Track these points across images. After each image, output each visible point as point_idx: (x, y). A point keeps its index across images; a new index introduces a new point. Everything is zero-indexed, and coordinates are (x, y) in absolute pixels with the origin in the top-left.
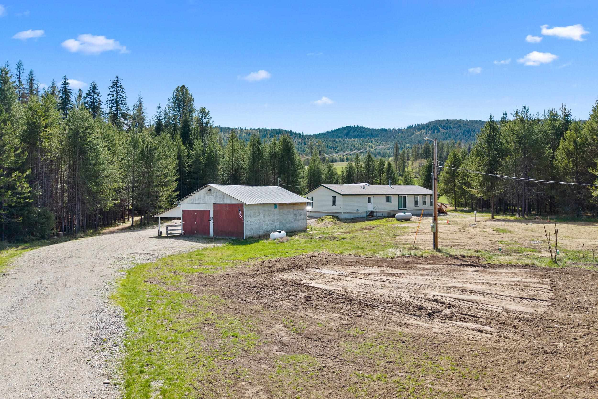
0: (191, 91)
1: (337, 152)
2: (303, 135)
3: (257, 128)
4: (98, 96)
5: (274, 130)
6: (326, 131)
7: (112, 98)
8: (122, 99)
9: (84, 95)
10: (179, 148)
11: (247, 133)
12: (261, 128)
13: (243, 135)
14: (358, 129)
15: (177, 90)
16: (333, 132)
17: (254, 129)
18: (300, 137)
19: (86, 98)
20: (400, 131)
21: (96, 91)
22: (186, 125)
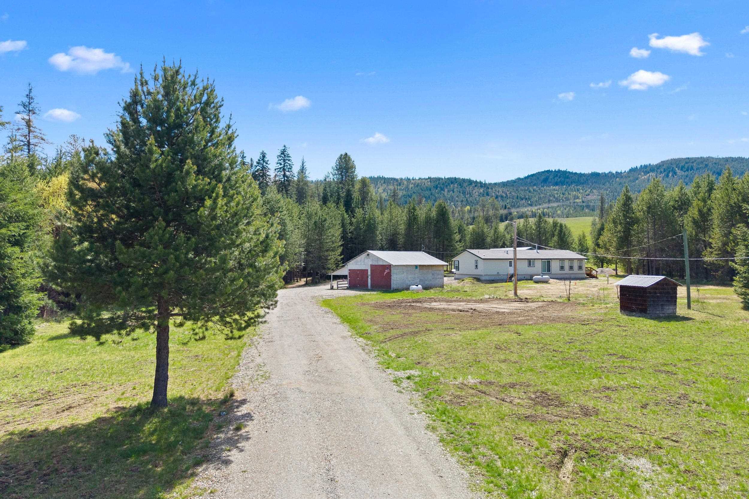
0: (353, 158)
1: (531, 205)
2: (485, 184)
3: (427, 177)
4: (267, 164)
5: (448, 178)
6: (516, 178)
7: (280, 166)
8: (289, 167)
9: (255, 164)
10: (343, 217)
11: (415, 184)
12: (433, 176)
13: (411, 186)
14: (559, 174)
15: (340, 158)
16: (525, 178)
17: (424, 179)
18: (481, 186)
19: (257, 166)
20: (618, 175)
21: (266, 159)
22: (349, 195)
